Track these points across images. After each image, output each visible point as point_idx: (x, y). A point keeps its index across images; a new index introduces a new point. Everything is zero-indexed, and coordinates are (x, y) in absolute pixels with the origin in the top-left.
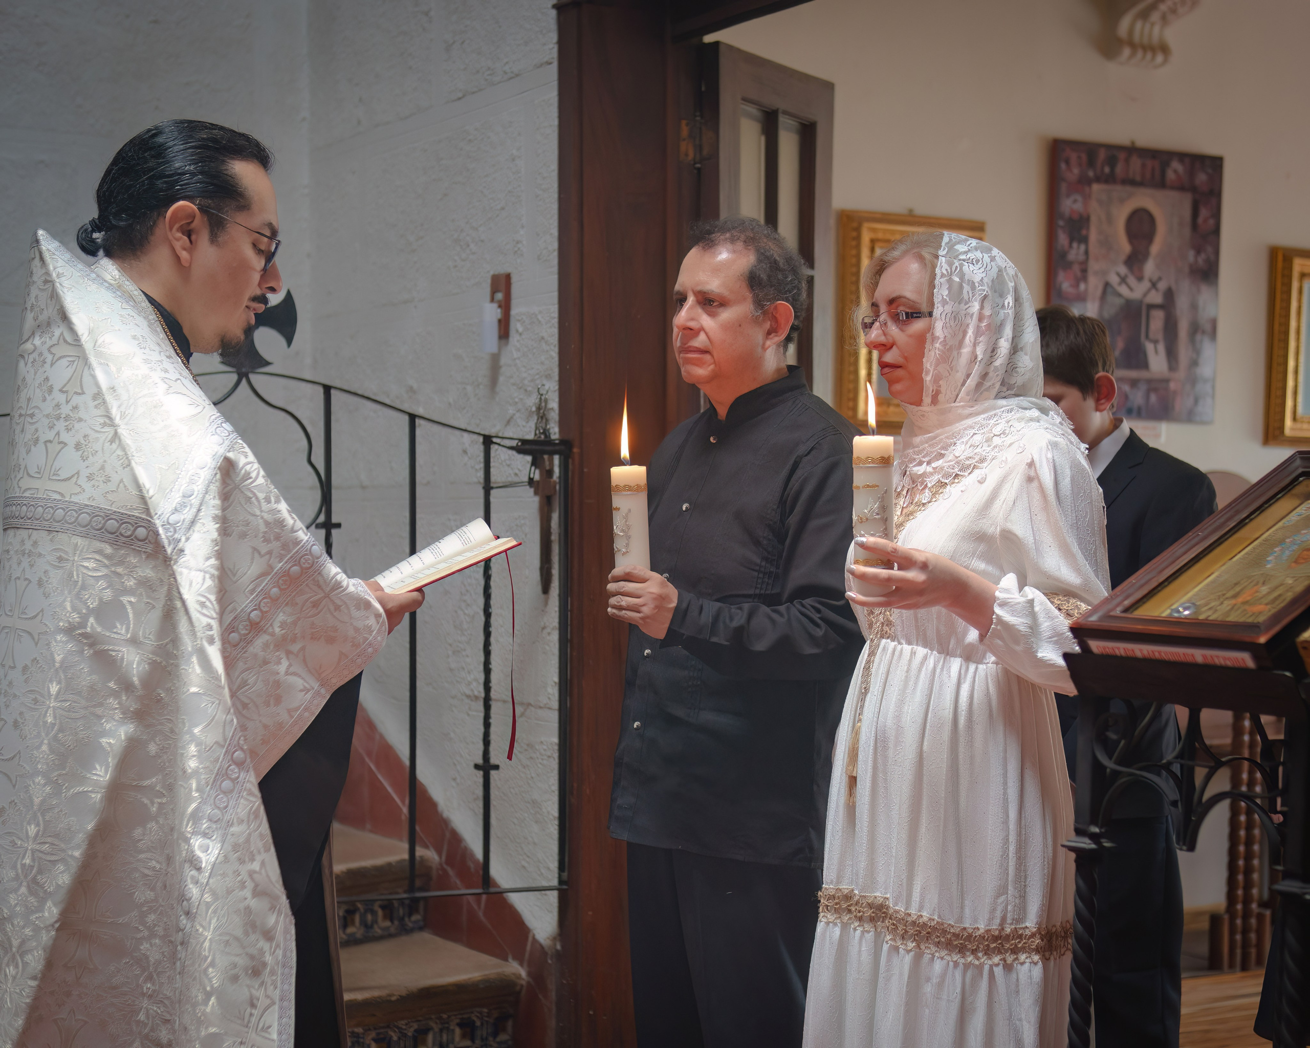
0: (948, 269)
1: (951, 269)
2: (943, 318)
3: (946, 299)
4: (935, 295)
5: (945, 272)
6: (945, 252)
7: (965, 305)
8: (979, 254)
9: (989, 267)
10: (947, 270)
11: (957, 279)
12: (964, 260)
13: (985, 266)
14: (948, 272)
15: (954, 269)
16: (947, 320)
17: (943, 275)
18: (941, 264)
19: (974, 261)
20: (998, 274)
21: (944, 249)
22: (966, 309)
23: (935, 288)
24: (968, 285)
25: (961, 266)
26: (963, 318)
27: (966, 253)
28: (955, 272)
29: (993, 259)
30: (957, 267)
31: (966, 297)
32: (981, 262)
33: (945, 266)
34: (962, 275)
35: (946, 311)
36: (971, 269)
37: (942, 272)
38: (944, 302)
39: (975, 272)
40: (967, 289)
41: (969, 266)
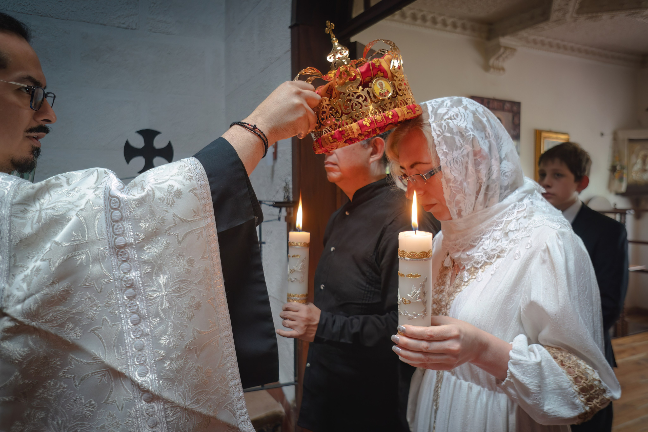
0: (440, 129)
1: (442, 130)
2: (449, 165)
3: (446, 152)
4: (438, 151)
5: (439, 133)
6: (433, 119)
7: (460, 149)
8: (455, 110)
9: (466, 116)
10: (439, 131)
11: (448, 135)
12: (448, 119)
13: (463, 117)
14: (441, 132)
15: (443, 129)
16: (452, 165)
17: (438, 136)
18: (434, 128)
19: (455, 116)
20: (474, 117)
21: (432, 117)
22: (462, 152)
23: (436, 147)
24: (457, 135)
25: (448, 124)
26: (462, 159)
27: (446, 113)
28: (445, 130)
29: (466, 108)
30: (445, 126)
31: (459, 144)
32: (459, 115)
33: (437, 129)
34: (450, 130)
35: (449, 160)
36: (456, 123)
37: (437, 134)
38: (446, 154)
39: (459, 125)
40: (457, 138)
41: (453, 121)
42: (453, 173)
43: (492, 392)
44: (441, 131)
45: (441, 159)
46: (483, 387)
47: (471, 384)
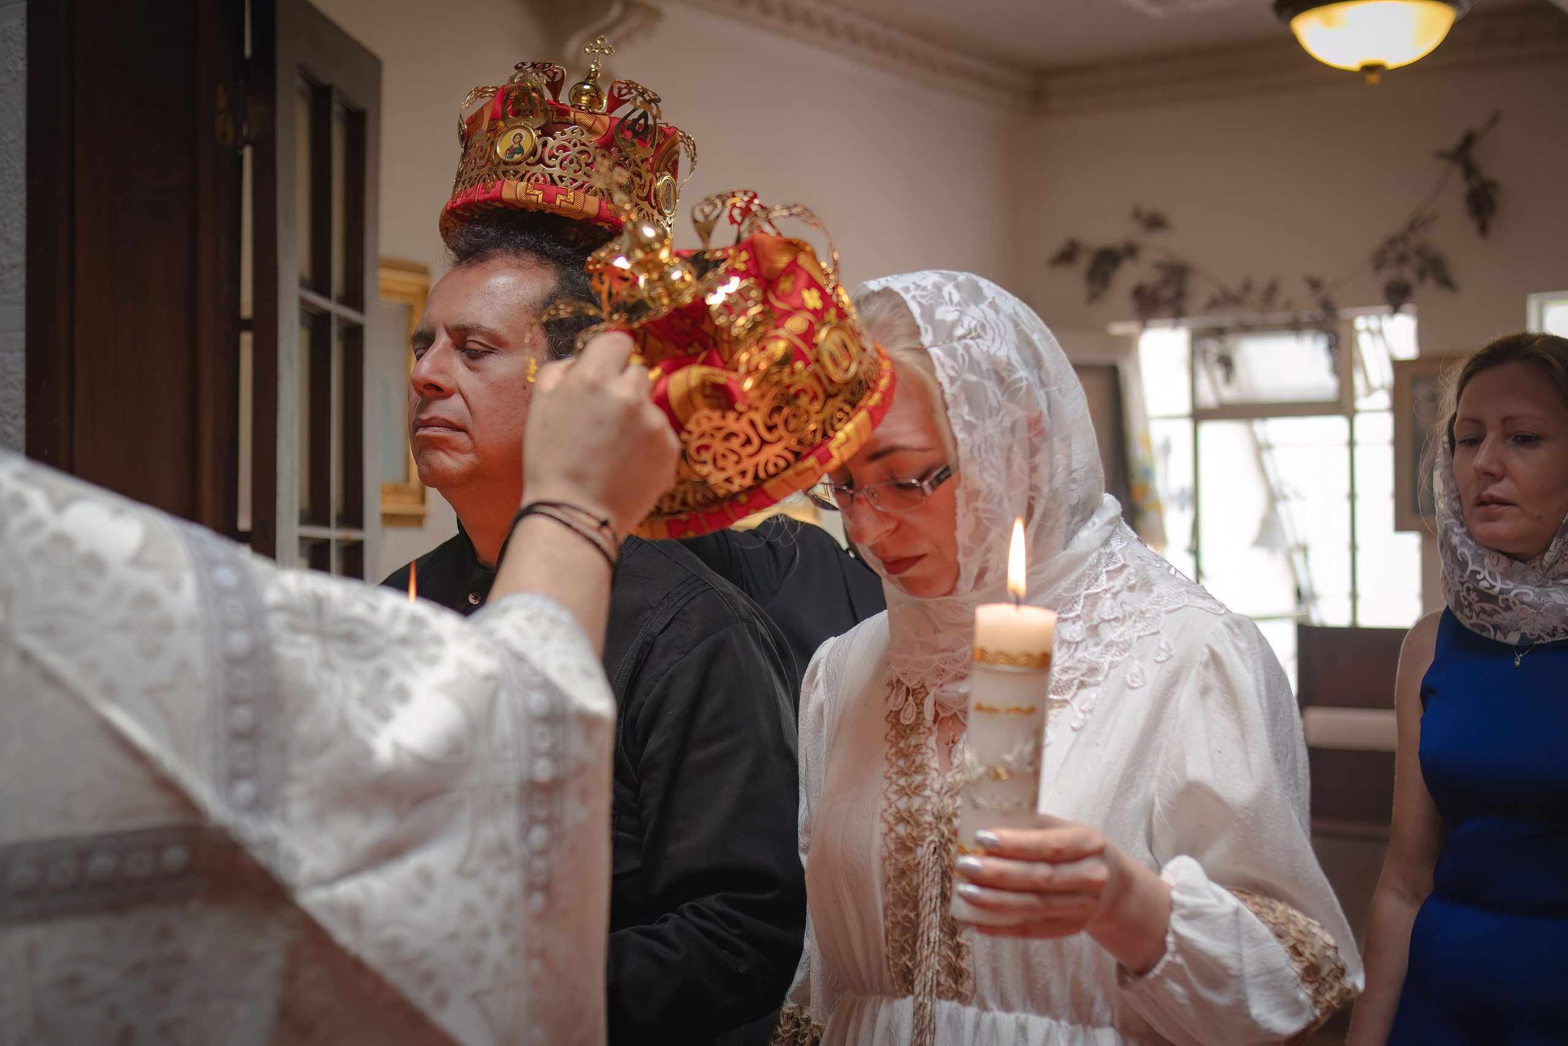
0: (953, 364)
1: (956, 363)
2: (976, 455)
3: (969, 421)
4: (952, 420)
5: (952, 373)
6: (930, 336)
7: (997, 415)
8: (975, 312)
9: (1003, 330)
10: (953, 368)
11: (972, 378)
12: (965, 336)
13: (997, 332)
14: (956, 372)
15: (960, 361)
16: (984, 455)
17: (952, 380)
18: (938, 360)
19: (979, 330)
20: (1016, 332)
21: (926, 329)
22: (1001, 422)
23: (947, 409)
24: (990, 379)
25: (967, 348)
26: (1000, 438)
27: (958, 321)
28: (964, 366)
29: (995, 307)
30: (962, 355)
31: (994, 402)
32: (988, 327)
33: (949, 362)
34: (973, 365)
35: (978, 442)
36: (985, 349)
37: (948, 375)
38: (969, 427)
39: (992, 351)
40: (991, 386)
41: (977, 344)
42: (986, 475)
43: (1080, 1027)
44: (957, 367)
45: (959, 441)
46: (1056, 1018)
47: (1023, 1016)
